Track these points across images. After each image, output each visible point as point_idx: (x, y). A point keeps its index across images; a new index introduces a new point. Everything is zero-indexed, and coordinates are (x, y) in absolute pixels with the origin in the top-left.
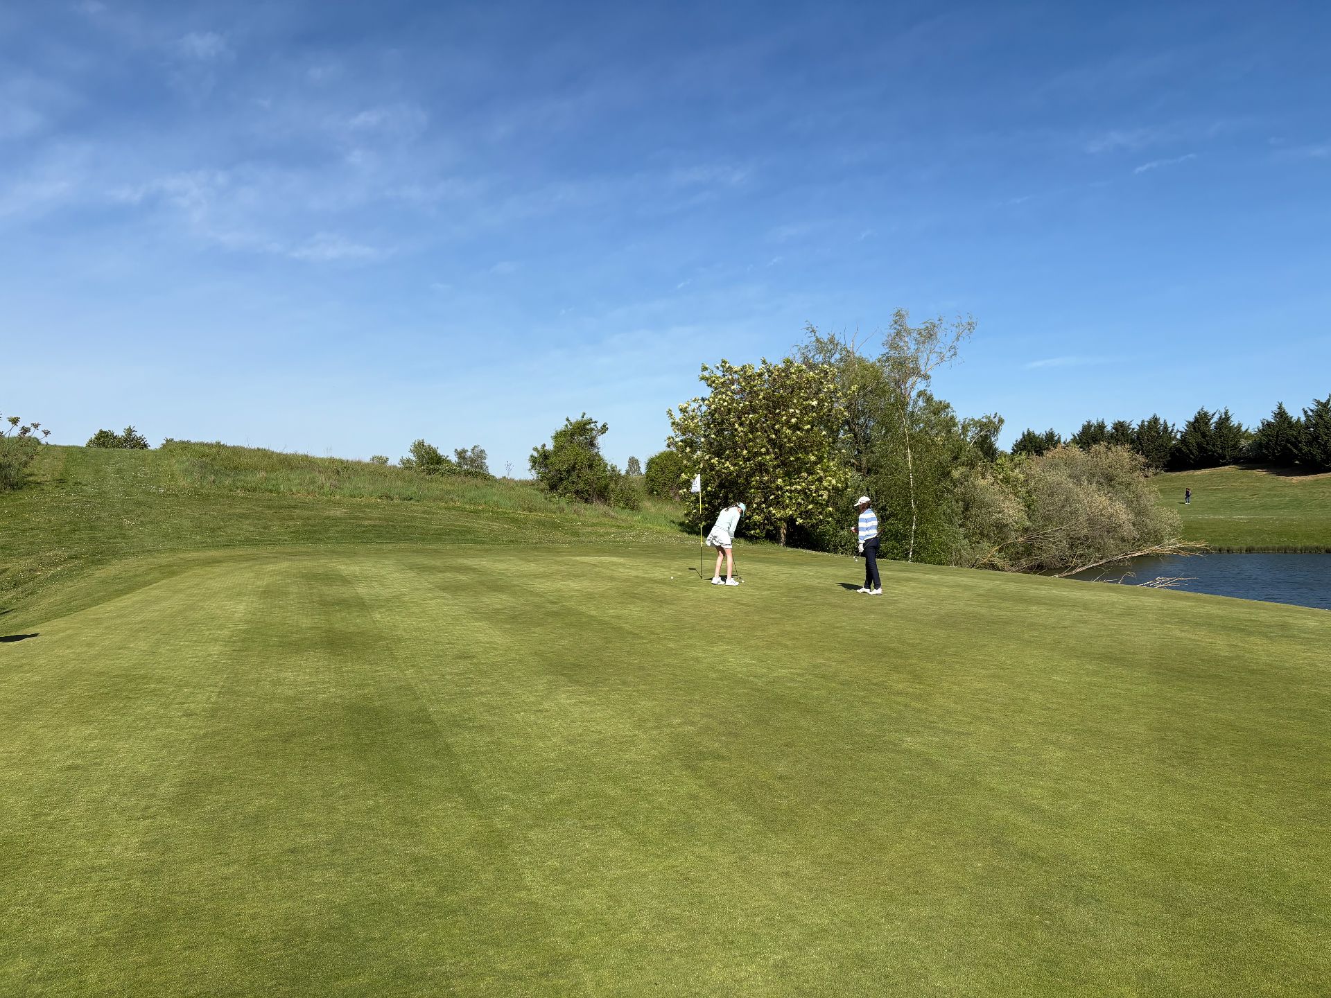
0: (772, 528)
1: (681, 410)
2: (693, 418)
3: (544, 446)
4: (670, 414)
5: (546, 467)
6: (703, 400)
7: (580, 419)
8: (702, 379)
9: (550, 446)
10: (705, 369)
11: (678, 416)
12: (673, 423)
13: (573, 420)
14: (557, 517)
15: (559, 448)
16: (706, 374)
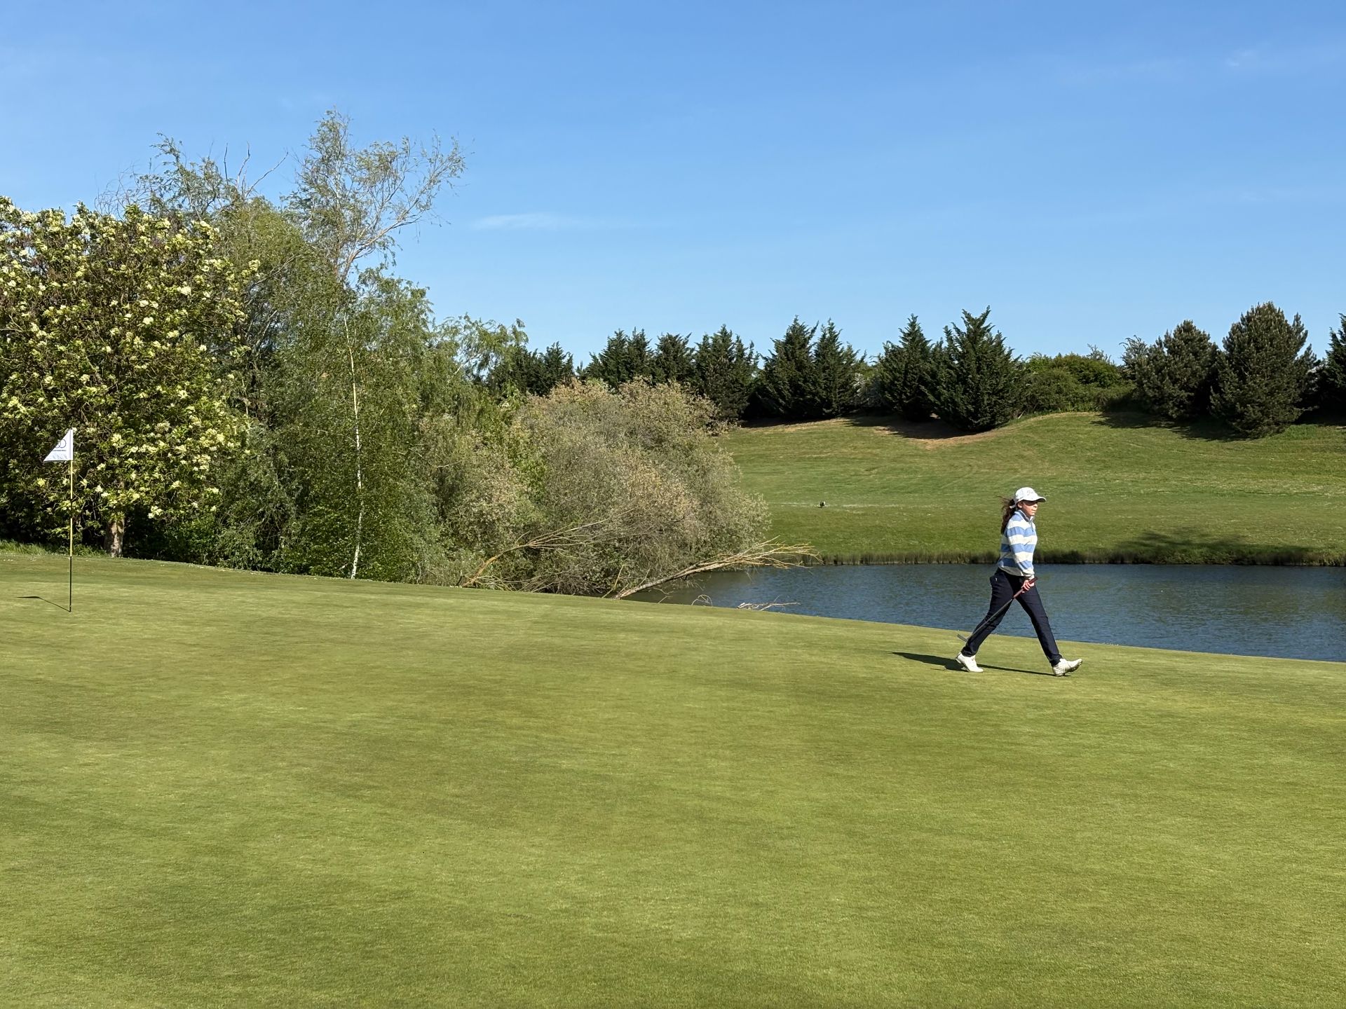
0: (96, 525)
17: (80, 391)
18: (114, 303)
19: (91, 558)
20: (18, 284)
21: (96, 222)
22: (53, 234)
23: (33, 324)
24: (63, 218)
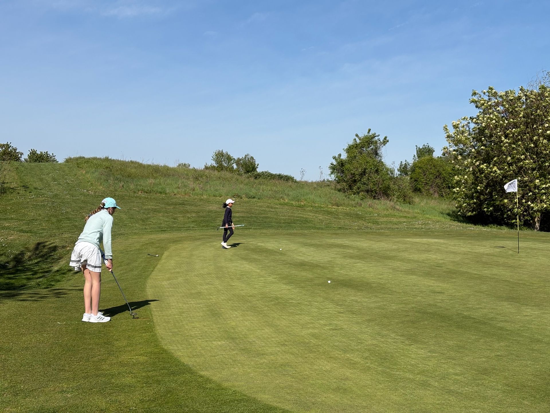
0: (529, 218)
1: (454, 126)
2: (463, 132)
3: (340, 155)
4: (446, 129)
5: (343, 172)
6: (471, 118)
7: (366, 134)
8: (472, 102)
9: (344, 156)
10: (475, 94)
11: (452, 131)
12: (448, 137)
13: (361, 135)
14: (358, 210)
15: (352, 158)
16: (476, 98)
17: (521, 163)
18: (535, 126)
19: (527, 232)
20: (496, 122)
21: (528, 94)
22: (511, 100)
23: (502, 137)
24: (514, 93)
